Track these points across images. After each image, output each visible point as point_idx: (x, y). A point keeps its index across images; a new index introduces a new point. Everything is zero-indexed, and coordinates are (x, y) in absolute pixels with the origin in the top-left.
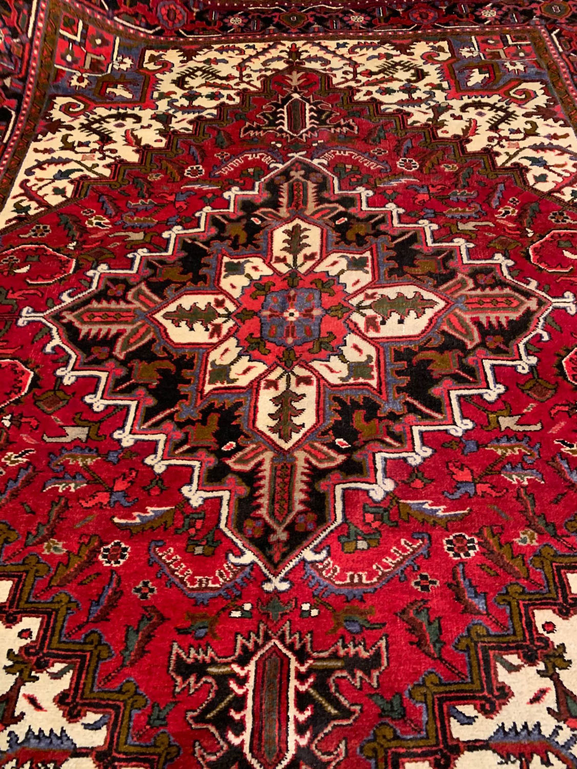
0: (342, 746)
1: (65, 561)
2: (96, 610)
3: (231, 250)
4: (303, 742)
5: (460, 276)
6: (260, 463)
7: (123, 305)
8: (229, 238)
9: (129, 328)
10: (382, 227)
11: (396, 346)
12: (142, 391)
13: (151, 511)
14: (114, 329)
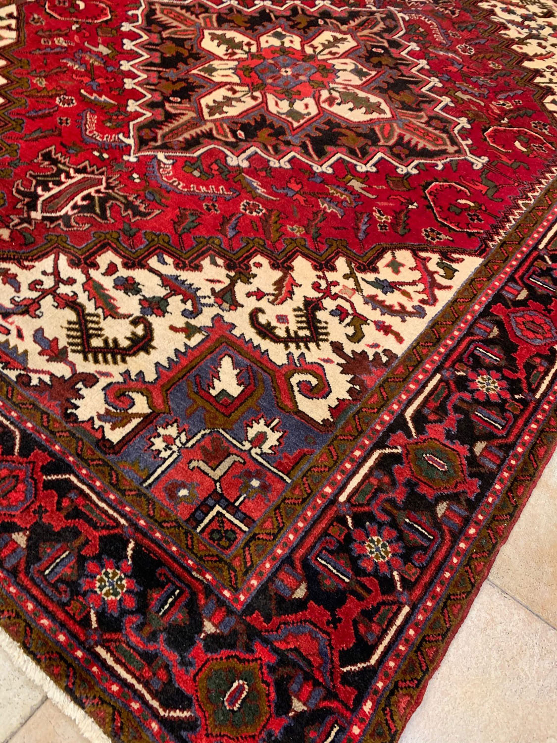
0: (87, 226)
1: (40, 90)
2: (33, 114)
3: (288, 28)
4: (70, 213)
5: (423, 113)
6: (183, 114)
7: (193, 17)
8: (293, 21)
9: (183, 27)
10: (401, 67)
11: (332, 118)
12: (158, 54)
13: (104, 98)
14: (175, 23)
